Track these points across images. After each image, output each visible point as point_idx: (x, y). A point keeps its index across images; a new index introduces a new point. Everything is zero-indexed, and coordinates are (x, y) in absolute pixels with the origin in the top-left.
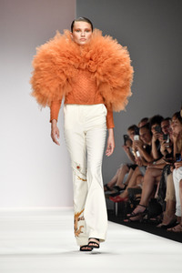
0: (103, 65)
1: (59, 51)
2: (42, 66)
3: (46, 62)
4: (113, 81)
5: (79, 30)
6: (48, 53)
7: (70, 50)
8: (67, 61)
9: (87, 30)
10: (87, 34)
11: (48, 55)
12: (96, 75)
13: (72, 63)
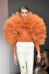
0: (32, 25)
1: (14, 21)
2: (7, 29)
3: (9, 27)
4: (36, 31)
5: (23, 13)
6: (9, 23)
7: (19, 20)
8: (17, 25)
9: (26, 13)
10: (26, 15)
11: (9, 24)
12: (29, 29)
13: (20, 25)
